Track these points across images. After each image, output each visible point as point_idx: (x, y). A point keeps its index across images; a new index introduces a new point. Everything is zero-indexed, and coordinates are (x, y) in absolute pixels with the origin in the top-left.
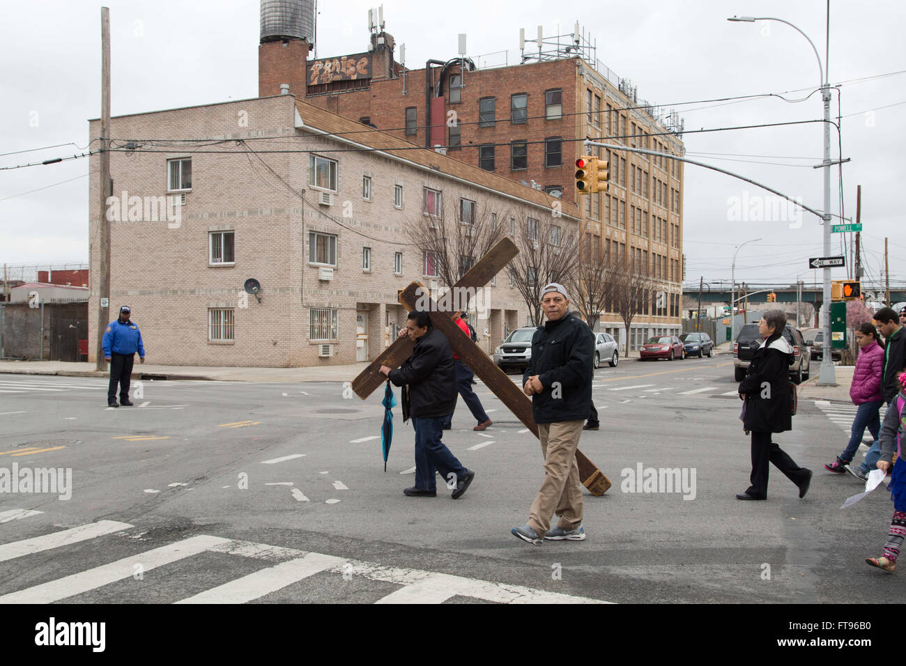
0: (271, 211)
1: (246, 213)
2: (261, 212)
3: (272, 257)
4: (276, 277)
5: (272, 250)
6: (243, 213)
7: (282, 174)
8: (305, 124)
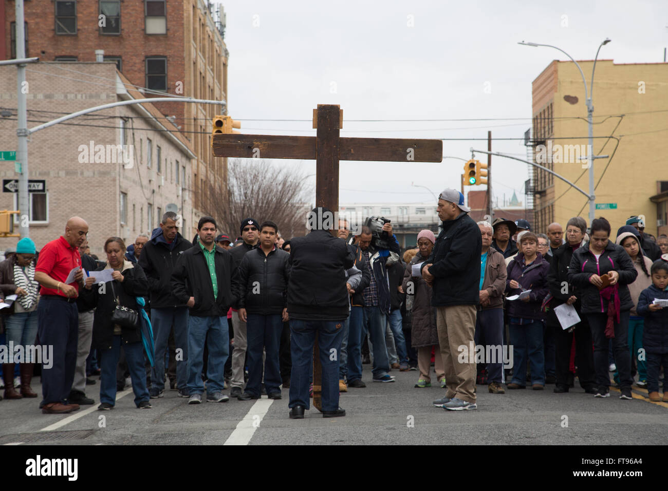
0: (94, 173)
1: (62, 174)
2: (82, 173)
3: (95, 218)
4: (100, 236)
5: (95, 210)
6: (58, 173)
7: (107, 138)
8: (128, 91)
